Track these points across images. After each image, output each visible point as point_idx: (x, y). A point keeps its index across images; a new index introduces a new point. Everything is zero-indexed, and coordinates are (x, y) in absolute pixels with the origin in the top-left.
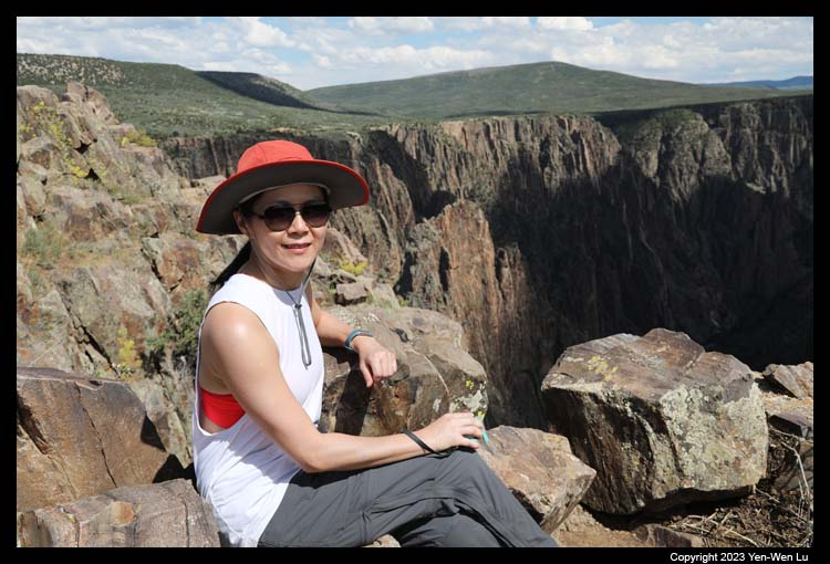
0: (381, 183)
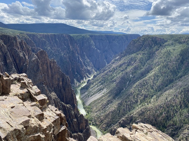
0: (24, 46)
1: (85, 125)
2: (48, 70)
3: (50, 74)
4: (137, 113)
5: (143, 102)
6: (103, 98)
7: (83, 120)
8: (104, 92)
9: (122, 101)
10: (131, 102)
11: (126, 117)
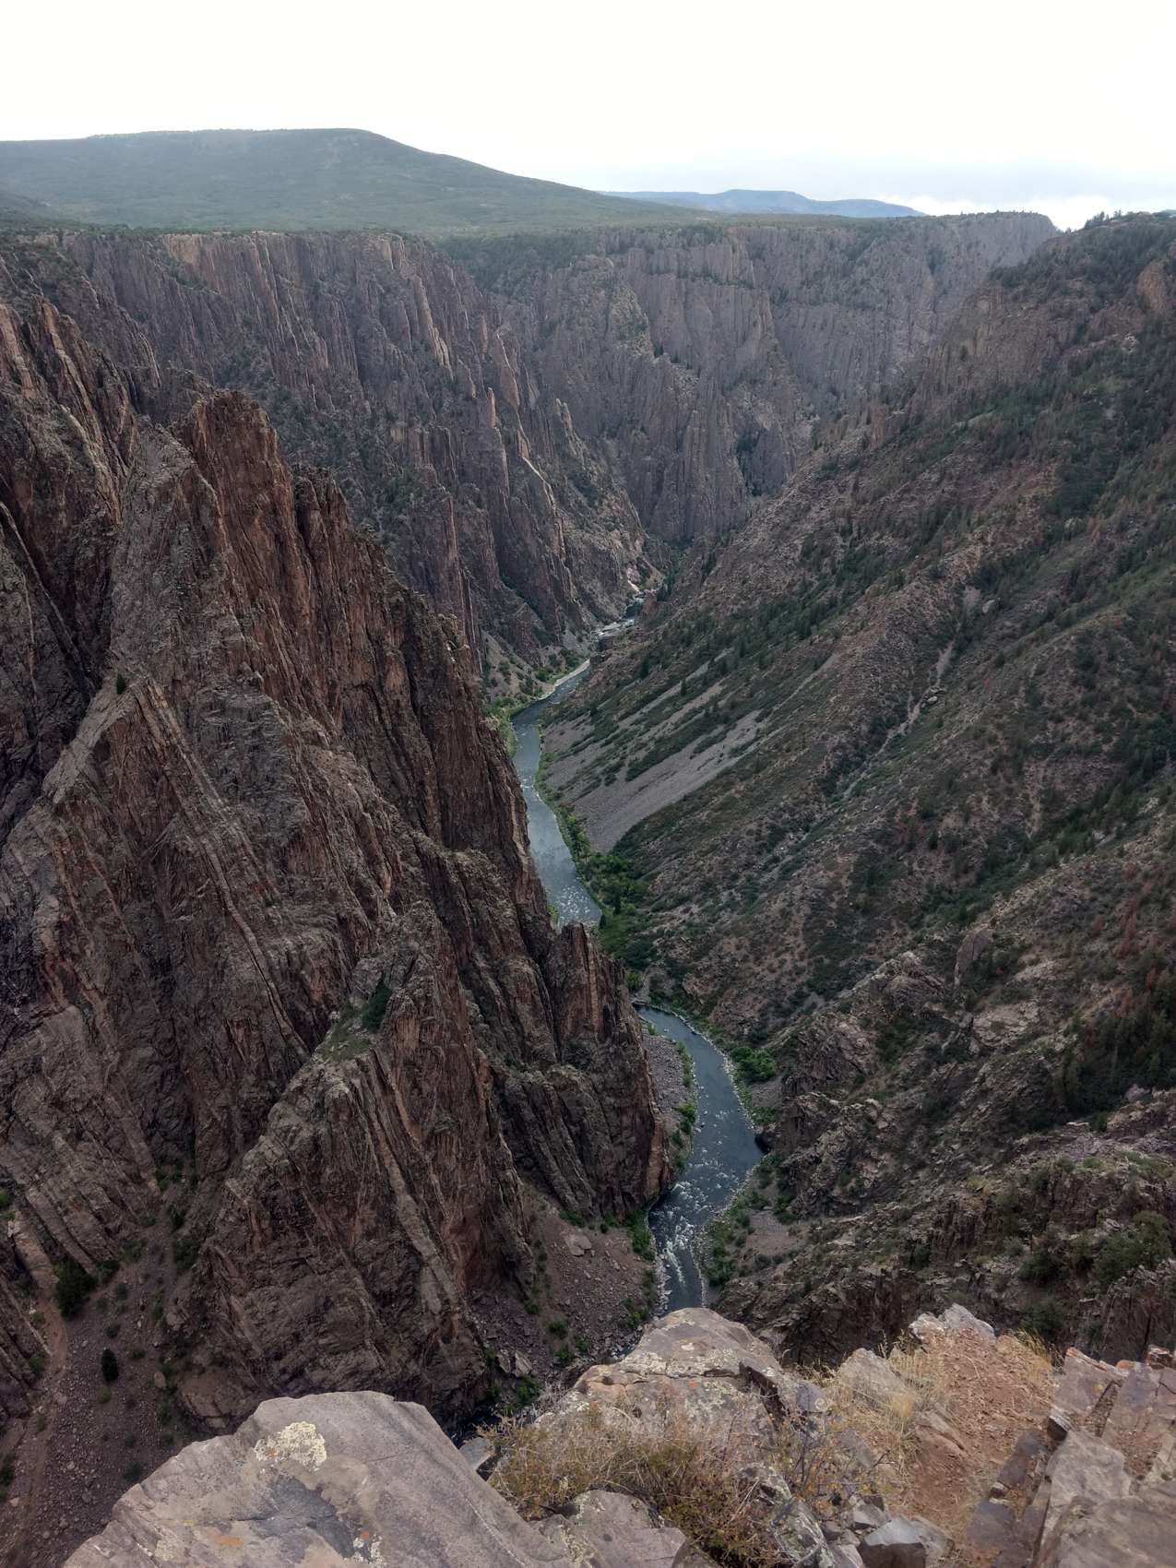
1: (605, 1002)
2: (284, 571)
3: (306, 604)
4: (1028, 911)
5: (1071, 819)
6: (737, 792)
7: (588, 970)
8: (743, 742)
9: (891, 814)
10: (967, 820)
11: (931, 945)
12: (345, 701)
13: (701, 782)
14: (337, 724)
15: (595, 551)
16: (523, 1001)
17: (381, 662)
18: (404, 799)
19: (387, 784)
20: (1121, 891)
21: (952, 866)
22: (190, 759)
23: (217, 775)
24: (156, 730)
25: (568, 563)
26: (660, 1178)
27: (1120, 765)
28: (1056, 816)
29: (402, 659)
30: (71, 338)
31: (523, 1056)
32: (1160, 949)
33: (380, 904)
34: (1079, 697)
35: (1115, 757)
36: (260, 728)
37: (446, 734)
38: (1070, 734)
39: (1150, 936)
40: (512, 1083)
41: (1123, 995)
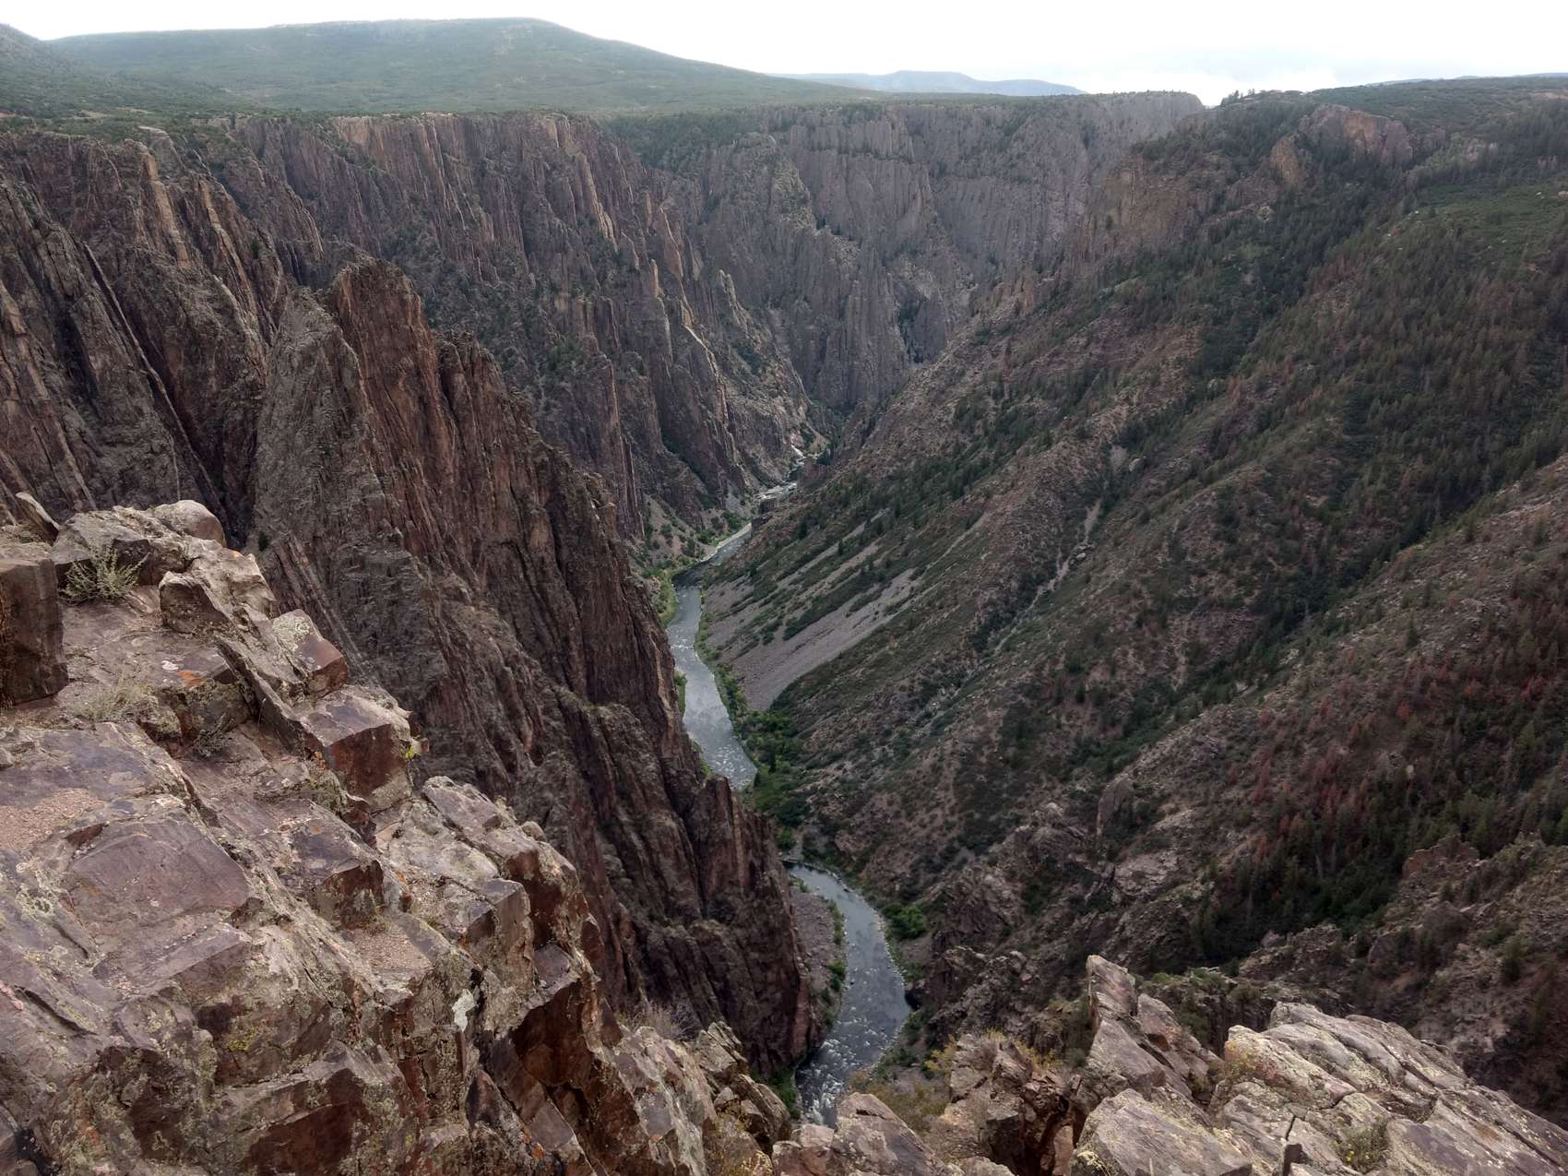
1: (751, 857)
2: (428, 433)
3: (450, 463)
4: (1166, 760)
5: (1215, 671)
6: (891, 649)
7: (732, 824)
8: (897, 599)
9: (1039, 669)
10: (1113, 673)
11: (1073, 795)
12: (490, 558)
13: (855, 640)
14: (480, 581)
15: (758, 416)
16: (667, 855)
17: (525, 520)
18: (549, 655)
19: (531, 640)
20: (1257, 739)
21: (1099, 719)
22: (330, 614)
23: (356, 630)
24: (297, 586)
25: (731, 428)
26: (807, 1035)
27: (1262, 618)
28: (1200, 668)
29: (548, 520)
30: (228, 212)
31: (666, 912)
32: (1293, 796)
33: (519, 757)
34: (1221, 551)
35: (1256, 609)
36: (399, 583)
37: (590, 590)
38: (1212, 588)
39: (1284, 783)
40: (654, 938)
41: (1257, 842)
